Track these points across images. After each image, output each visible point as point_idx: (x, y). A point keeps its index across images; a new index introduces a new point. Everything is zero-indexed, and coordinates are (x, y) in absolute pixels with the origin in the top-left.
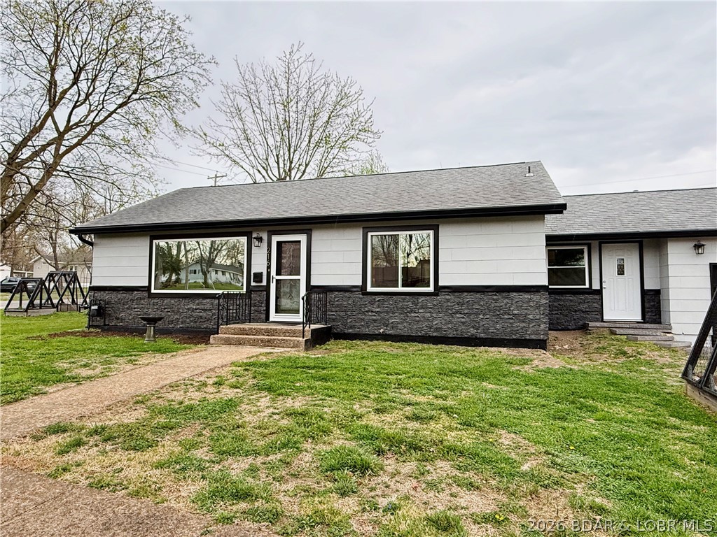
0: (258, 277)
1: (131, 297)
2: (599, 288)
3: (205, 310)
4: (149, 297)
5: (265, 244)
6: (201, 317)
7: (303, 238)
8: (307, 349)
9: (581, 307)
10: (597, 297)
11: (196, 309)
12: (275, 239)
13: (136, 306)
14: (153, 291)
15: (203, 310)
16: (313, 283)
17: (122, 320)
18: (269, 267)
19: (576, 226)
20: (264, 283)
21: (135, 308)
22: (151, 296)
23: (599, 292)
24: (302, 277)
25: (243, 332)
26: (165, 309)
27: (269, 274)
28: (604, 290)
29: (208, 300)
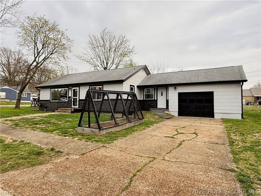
0: (70, 97)
1: (47, 102)
2: (156, 99)
4: (50, 102)
5: (71, 90)
7: (78, 88)
8: (71, 113)
9: (152, 104)
10: (156, 102)
12: (73, 88)
16: (80, 99)
18: (72, 95)
19: (149, 83)
20: (71, 99)
23: (157, 101)
24: (78, 97)
25: (62, 110)
27: (72, 96)
28: (158, 100)
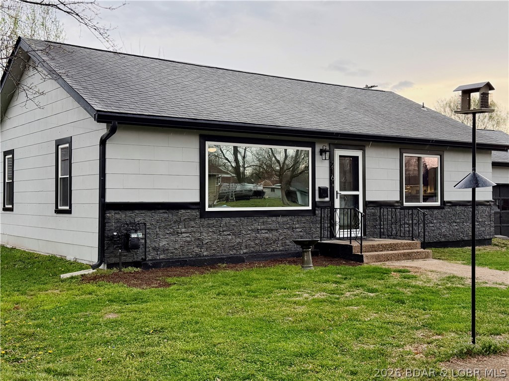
0: (323, 192)
1: (175, 218)
3: (270, 230)
4: (201, 217)
6: (267, 238)
7: (359, 154)
11: (261, 230)
12: (338, 153)
13: (183, 230)
14: (207, 209)
15: (269, 230)
16: (368, 199)
17: (165, 250)
18: (332, 182)
20: (328, 199)
21: (181, 233)
22: (204, 215)
24: (361, 193)
26: (223, 231)
27: (332, 188)
29: (274, 218)
